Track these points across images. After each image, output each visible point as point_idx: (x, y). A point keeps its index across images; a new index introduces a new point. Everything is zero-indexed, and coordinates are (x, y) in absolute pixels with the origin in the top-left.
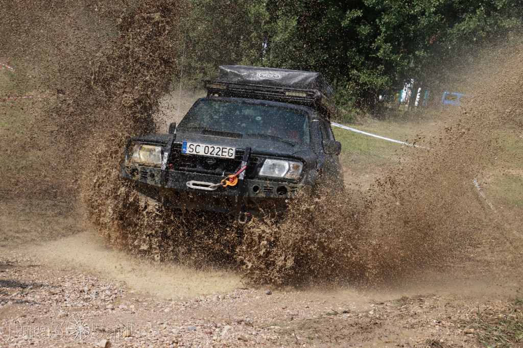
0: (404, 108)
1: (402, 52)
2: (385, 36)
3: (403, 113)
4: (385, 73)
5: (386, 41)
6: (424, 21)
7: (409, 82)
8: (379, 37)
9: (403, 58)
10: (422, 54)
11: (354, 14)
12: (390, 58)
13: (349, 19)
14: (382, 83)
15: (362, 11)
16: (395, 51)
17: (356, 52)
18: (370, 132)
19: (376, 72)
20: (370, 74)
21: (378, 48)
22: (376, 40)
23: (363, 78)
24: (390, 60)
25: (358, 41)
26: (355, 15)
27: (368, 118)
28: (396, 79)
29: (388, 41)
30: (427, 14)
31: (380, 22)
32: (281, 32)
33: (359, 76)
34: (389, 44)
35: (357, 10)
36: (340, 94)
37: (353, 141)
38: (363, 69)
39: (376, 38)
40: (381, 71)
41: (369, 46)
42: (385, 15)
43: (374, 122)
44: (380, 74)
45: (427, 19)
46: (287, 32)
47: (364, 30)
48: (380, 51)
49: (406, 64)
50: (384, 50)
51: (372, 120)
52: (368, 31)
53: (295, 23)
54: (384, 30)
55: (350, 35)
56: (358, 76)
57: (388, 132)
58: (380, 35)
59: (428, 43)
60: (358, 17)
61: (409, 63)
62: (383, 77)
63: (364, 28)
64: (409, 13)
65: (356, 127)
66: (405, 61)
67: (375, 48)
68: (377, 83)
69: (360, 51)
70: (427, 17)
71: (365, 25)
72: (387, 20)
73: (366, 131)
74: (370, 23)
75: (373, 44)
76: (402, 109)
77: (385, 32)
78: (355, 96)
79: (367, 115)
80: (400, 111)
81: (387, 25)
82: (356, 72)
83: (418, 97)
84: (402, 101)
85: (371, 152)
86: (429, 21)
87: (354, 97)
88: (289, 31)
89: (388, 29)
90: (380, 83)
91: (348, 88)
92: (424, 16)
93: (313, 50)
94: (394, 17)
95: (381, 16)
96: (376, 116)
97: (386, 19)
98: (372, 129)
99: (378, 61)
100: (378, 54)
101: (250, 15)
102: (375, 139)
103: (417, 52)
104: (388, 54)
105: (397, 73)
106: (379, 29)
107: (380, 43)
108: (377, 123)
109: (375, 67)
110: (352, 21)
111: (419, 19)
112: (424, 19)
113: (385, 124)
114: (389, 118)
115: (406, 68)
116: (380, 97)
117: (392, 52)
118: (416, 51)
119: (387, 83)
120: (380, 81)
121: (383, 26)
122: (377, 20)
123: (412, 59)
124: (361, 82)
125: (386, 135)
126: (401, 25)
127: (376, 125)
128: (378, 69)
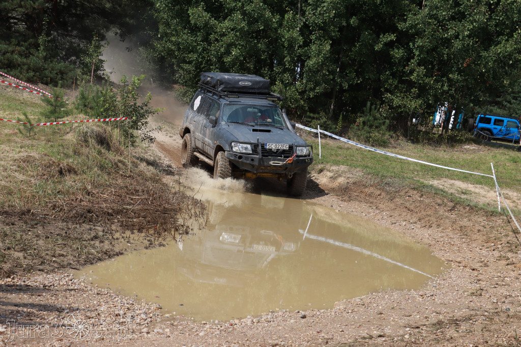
0: (438, 131)
1: (435, 75)
2: (418, 59)
3: (436, 136)
4: (418, 96)
5: (419, 65)
6: (457, 45)
7: (443, 105)
8: (412, 61)
9: (437, 81)
10: (456, 77)
11: (387, 38)
12: (423, 81)
13: (382, 43)
14: (416, 107)
15: (395, 35)
16: (429, 74)
17: (390, 76)
18: (404, 155)
19: (409, 95)
20: (404, 98)
21: (412, 72)
22: (409, 63)
23: (397, 102)
24: (423, 83)
25: (392, 65)
26: (389, 39)
27: (402, 141)
28: (430, 102)
29: (422, 64)
30: (461, 37)
31: (414, 46)
32: (315, 56)
33: (393, 99)
34: (423, 67)
35: (390, 34)
36: (373, 117)
37: (387, 164)
38: (397, 93)
39: (410, 61)
40: (414, 94)
41: (403, 70)
42: (418, 39)
43: (408, 145)
44: (414, 98)
45: (461, 42)
46: (320, 56)
47: (398, 53)
48: (414, 74)
49: (440, 87)
50: (417, 73)
51: (406, 143)
52: (402, 54)
53: (328, 47)
54: (417, 53)
55: (384, 58)
56: (391, 100)
57: (423, 155)
58: (414, 58)
59: (462, 66)
60: (392, 41)
61: (443, 85)
62: (417, 101)
63: (397, 51)
64: (442, 36)
65: (390, 150)
66: (439, 84)
67: (408, 72)
68: (411, 106)
69: (393, 75)
70: (460, 41)
71: (398, 49)
72: (421, 44)
73: (400, 154)
74: (403, 46)
75: (407, 68)
76: (437, 132)
77: (419, 56)
78: (388, 119)
79: (401, 138)
80: (434, 134)
81: (421, 48)
82: (389, 95)
83: (452, 120)
84: (435, 124)
85: (405, 175)
86: (463, 45)
87: (387, 121)
88: (322, 55)
89: (421, 52)
90: (414, 106)
91: (382, 111)
92: (458, 40)
93: (347, 73)
94: (428, 40)
95: (414, 40)
96: (410, 139)
97: (419, 42)
98: (406, 152)
99: (411, 84)
100: (412, 77)
101: (283, 40)
102: (409, 163)
103: (450, 76)
104: (421, 77)
105: (430, 95)
106: (412, 52)
107: (414, 66)
108: (411, 146)
109: (408, 91)
110: (386, 44)
111: (453, 43)
112: (458, 42)
113: (419, 147)
114: (422, 141)
115: (440, 91)
116: (414, 120)
117: (425, 75)
118: (450, 74)
119: (420, 106)
120: (413, 104)
121: (417, 50)
122: (411, 44)
123: (445, 82)
124: (395, 106)
125: (420, 158)
126: (434, 49)
127: (410, 148)
128: (411, 92)
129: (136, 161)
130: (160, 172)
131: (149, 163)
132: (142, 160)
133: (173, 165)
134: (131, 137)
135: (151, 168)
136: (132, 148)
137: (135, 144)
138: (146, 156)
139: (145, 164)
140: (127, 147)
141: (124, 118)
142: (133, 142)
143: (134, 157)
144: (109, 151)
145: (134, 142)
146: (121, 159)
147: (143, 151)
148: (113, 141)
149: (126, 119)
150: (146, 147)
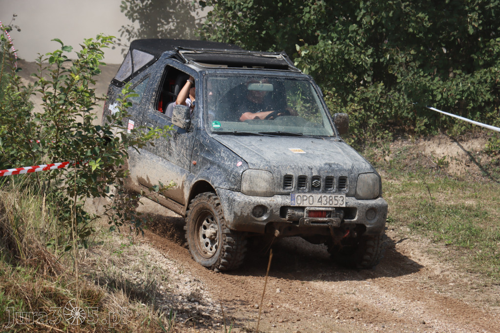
129: (96, 288)
130: (169, 317)
131: (136, 293)
132: (113, 285)
133: (208, 297)
134: (79, 219)
135: (140, 307)
136: (84, 251)
137: (90, 238)
138: (128, 274)
139: (123, 297)
140: (68, 248)
141: (57, 165)
142: (85, 235)
143: (90, 277)
144: (15, 265)
145: (88, 234)
146: (52, 285)
147: (115, 258)
148: (28, 235)
149: (62, 167)
150: (123, 246)
